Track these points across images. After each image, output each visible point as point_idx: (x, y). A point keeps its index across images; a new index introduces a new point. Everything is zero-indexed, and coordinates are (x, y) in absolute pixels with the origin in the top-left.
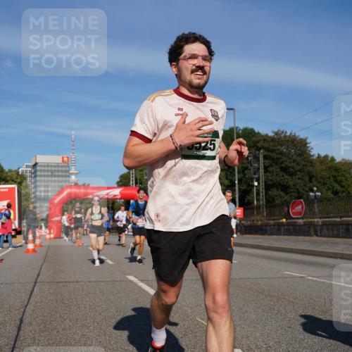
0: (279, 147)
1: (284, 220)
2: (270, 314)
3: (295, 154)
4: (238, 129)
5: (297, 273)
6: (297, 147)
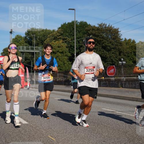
0: (101, 34)
1: (103, 78)
2: (92, 133)
3: (111, 38)
4: (77, 22)
5: (110, 109)
6: (112, 34)
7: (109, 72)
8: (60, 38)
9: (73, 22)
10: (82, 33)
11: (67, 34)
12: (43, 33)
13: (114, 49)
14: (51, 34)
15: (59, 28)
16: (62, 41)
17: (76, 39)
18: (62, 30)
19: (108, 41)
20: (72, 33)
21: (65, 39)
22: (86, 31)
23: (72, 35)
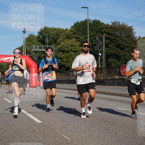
0: (115, 32)
1: (117, 77)
3: (125, 36)
4: (90, 20)
5: (124, 108)
6: (126, 32)
7: (123, 71)
8: (73, 37)
9: (86, 21)
10: (96, 31)
11: (80, 33)
12: (56, 32)
13: (128, 47)
14: (64, 33)
15: (72, 27)
16: (75, 40)
17: (89, 37)
18: (75, 28)
19: (122, 39)
20: (85, 32)
21: (78, 38)
22: (99, 29)
23: (85, 34)
